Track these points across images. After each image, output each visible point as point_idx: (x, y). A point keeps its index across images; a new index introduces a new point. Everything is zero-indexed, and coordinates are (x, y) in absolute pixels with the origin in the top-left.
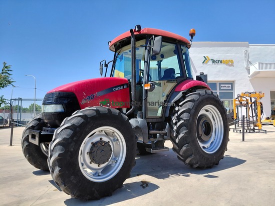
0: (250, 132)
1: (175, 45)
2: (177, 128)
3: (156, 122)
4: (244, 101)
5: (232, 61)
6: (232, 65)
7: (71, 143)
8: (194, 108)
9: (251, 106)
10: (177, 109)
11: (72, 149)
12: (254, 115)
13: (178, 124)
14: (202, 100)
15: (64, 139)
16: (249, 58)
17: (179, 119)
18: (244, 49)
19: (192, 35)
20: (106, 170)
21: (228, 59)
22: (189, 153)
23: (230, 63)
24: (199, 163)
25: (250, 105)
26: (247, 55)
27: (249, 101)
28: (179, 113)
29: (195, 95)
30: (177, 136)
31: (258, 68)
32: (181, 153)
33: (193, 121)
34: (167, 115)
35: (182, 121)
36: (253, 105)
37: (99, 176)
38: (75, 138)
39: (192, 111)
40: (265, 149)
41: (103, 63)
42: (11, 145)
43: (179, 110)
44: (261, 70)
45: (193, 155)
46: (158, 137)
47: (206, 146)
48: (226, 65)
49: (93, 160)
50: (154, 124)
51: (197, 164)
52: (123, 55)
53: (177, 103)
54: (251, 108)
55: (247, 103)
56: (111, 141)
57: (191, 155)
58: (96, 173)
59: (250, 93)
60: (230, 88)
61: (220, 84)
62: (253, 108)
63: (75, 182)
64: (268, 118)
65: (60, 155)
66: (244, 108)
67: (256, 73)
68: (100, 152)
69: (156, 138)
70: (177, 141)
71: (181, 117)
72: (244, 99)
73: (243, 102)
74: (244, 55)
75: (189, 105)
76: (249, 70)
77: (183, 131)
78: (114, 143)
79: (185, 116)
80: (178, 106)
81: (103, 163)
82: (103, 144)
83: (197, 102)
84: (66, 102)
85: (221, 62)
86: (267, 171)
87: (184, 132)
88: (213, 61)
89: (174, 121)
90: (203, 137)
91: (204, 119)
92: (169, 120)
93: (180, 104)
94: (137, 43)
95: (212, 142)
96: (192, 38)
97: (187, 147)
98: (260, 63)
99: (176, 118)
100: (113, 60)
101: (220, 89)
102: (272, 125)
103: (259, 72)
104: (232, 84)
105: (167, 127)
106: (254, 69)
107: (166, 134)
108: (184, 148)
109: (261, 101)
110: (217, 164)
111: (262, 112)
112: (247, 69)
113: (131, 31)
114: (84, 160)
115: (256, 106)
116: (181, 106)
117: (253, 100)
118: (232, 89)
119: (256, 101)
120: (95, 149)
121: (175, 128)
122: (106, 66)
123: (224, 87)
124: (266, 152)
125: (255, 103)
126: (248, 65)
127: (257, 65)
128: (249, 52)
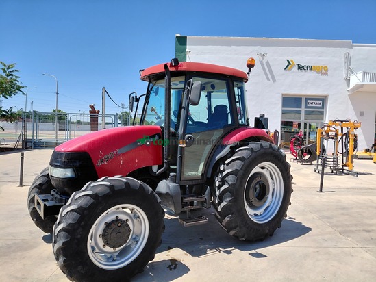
0: (336, 174)
1: (225, 82)
2: (220, 194)
3: (193, 185)
4: (332, 131)
5: (326, 67)
6: (326, 73)
7: (77, 229)
8: (243, 168)
9: (342, 138)
10: (222, 168)
11: (79, 236)
12: (344, 151)
13: (222, 189)
14: (255, 158)
15: (69, 225)
16: (350, 63)
17: (223, 181)
18: (344, 51)
19: (250, 66)
20: (122, 253)
21: (321, 64)
22: (233, 225)
23: (323, 71)
24: (246, 236)
25: (339, 137)
26: (349, 60)
27: (340, 132)
28: (224, 174)
29: (246, 151)
30: (219, 204)
31: (361, 80)
32: (224, 223)
33: (241, 185)
34: (209, 176)
35: (226, 186)
36: (344, 137)
37: (114, 261)
38: (82, 223)
39: (241, 173)
40: (344, 208)
41: (134, 95)
42: (21, 185)
43: (224, 171)
44: (365, 83)
45: (238, 228)
46: (195, 204)
47: (258, 212)
48: (318, 73)
49: (107, 243)
50: (191, 187)
51: (243, 237)
52: (158, 88)
53: (222, 160)
54: (341, 141)
55: (336, 135)
56: (131, 217)
57: (236, 228)
58: (111, 257)
59: (342, 122)
60: (321, 106)
61: (307, 99)
62: (344, 141)
63: (83, 272)
64: (368, 150)
65: (64, 243)
66: (331, 141)
67: (358, 87)
68: (115, 234)
69: (193, 205)
70: (219, 209)
71: (226, 179)
72: (331, 129)
73: (330, 133)
74: (343, 59)
75: (237, 165)
76: (348, 81)
77: (226, 198)
78: (135, 220)
79: (231, 179)
80: (224, 164)
81: (119, 246)
82: (119, 225)
83: (248, 161)
84: (77, 164)
85: (311, 69)
86: (331, 249)
87: (228, 199)
88: (300, 67)
89: (217, 184)
90: (254, 203)
91: (258, 179)
92: (211, 182)
93: (227, 162)
94: (172, 79)
95: (268, 207)
96: (250, 70)
97: (230, 218)
98: (365, 73)
99: (220, 180)
100: (146, 93)
101: (306, 107)
102: (372, 159)
103: (362, 86)
104: (323, 99)
105: (206, 193)
106: (356, 80)
107: (205, 201)
108: (227, 219)
109: (356, 132)
110: (271, 235)
111: (355, 147)
112: (346, 79)
113: (166, 66)
114: (96, 243)
115: (349, 138)
116: (228, 164)
117: (345, 131)
118: (323, 107)
119: (348, 132)
120: (109, 231)
121: (218, 193)
122: (137, 100)
123: (311, 104)
124: (343, 214)
125: (347, 134)
126: (348, 73)
127: (360, 75)
128: (351, 55)
